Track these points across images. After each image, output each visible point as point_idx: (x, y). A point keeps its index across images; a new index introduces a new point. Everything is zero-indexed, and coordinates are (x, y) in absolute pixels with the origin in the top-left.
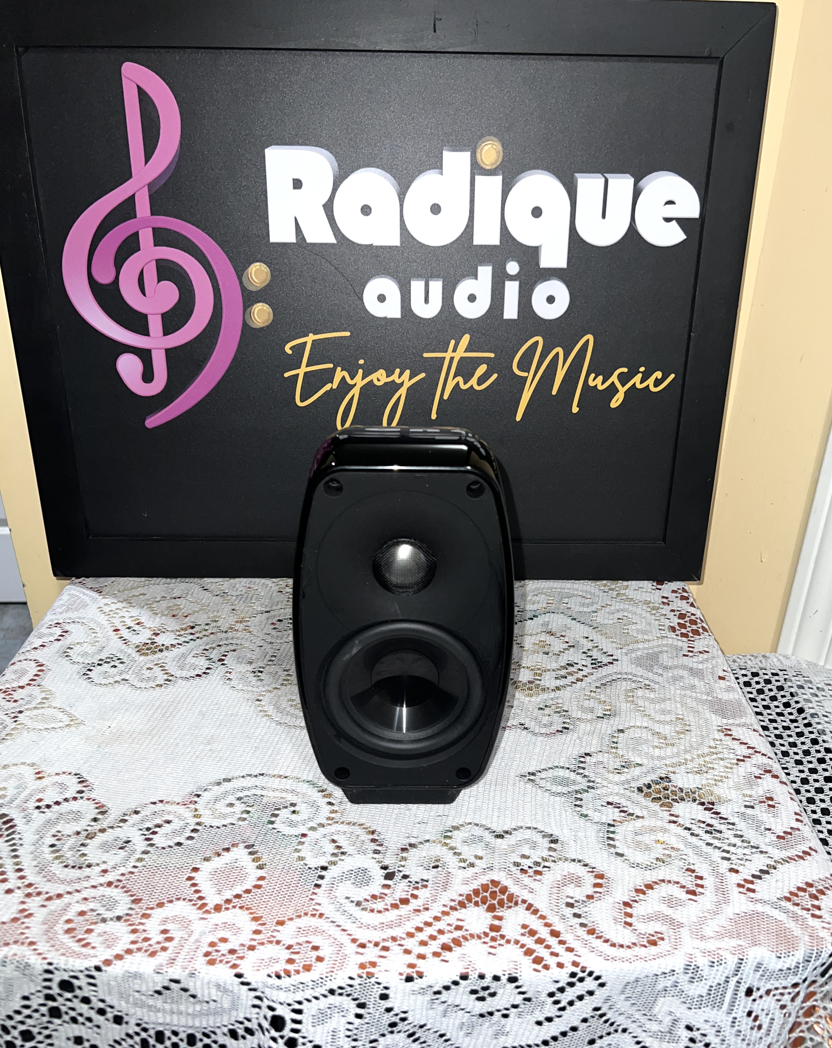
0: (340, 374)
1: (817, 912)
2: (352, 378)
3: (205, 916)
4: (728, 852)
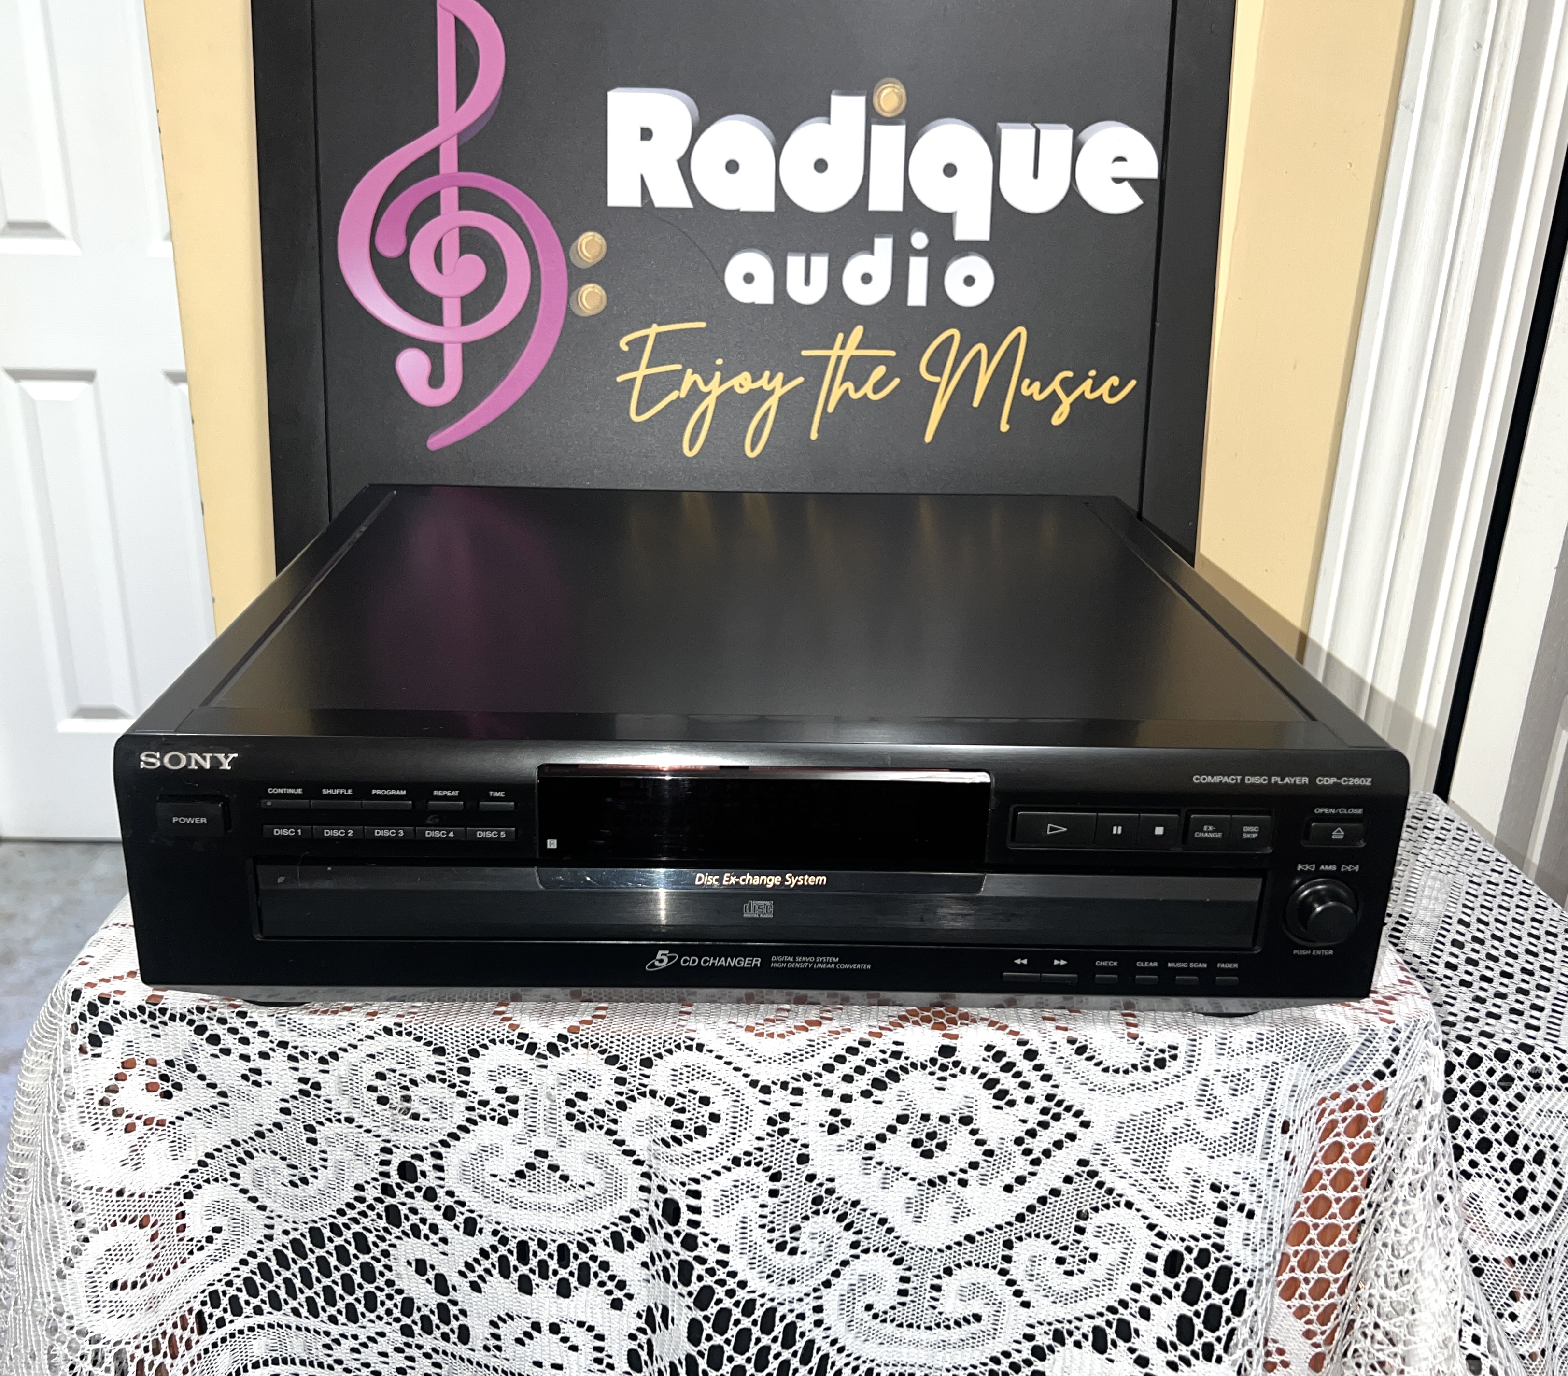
0: (690, 378)
2: (706, 383)
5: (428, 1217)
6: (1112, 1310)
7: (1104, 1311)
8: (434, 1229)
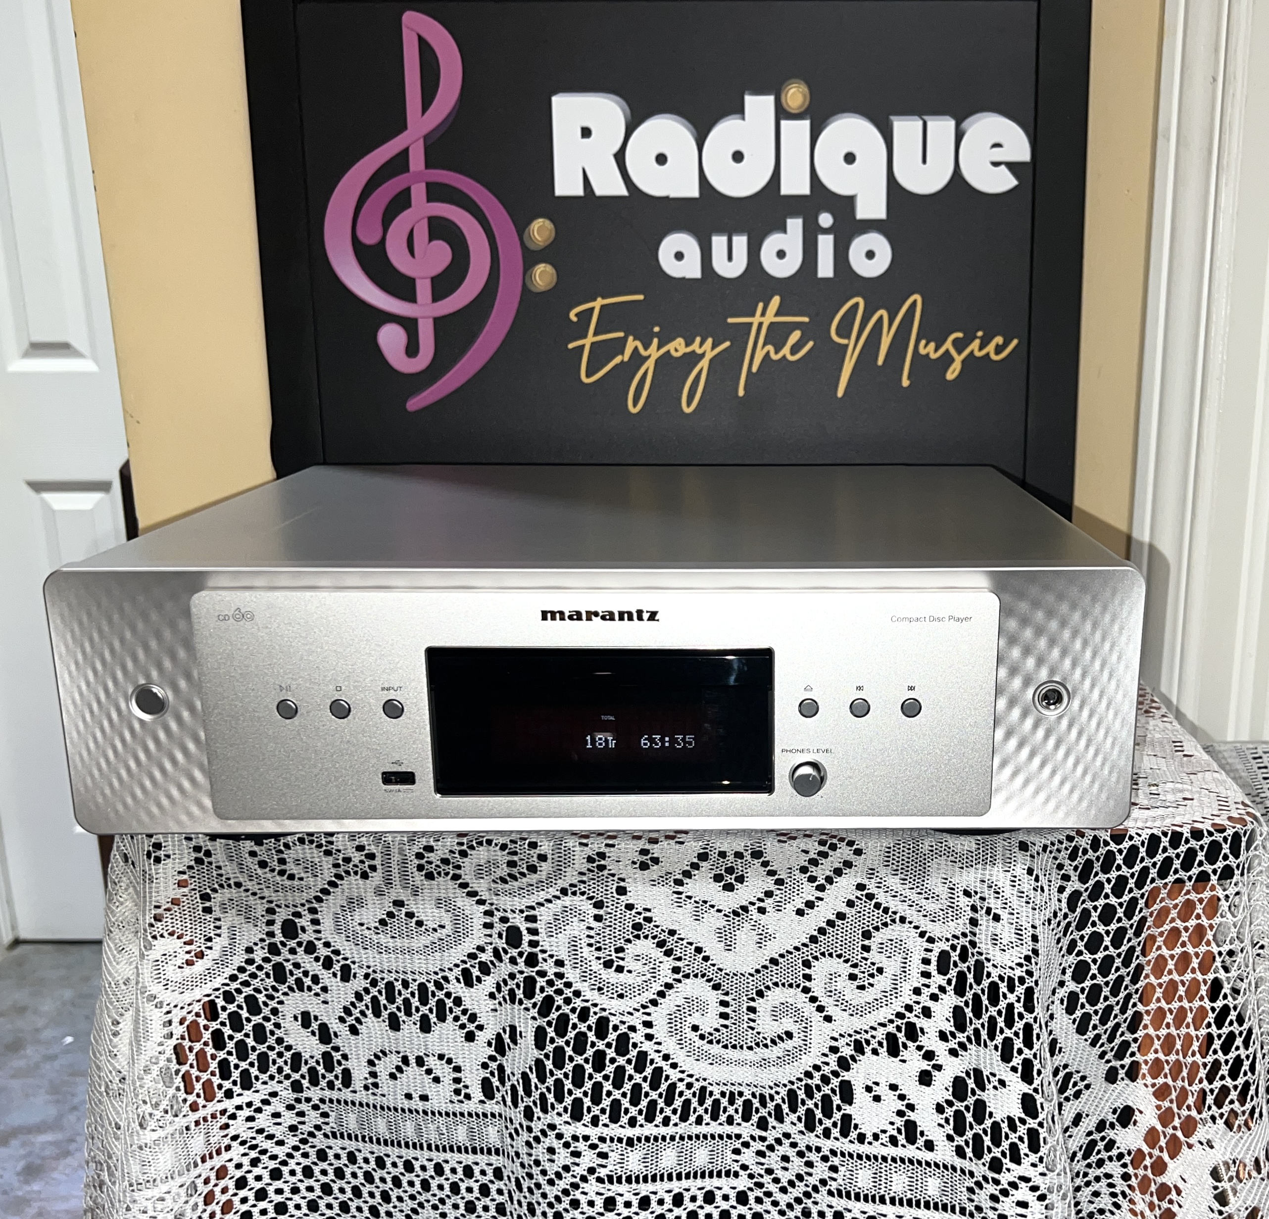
5: (309, 969)
6: (900, 1016)
7: (893, 1017)
8: (316, 979)
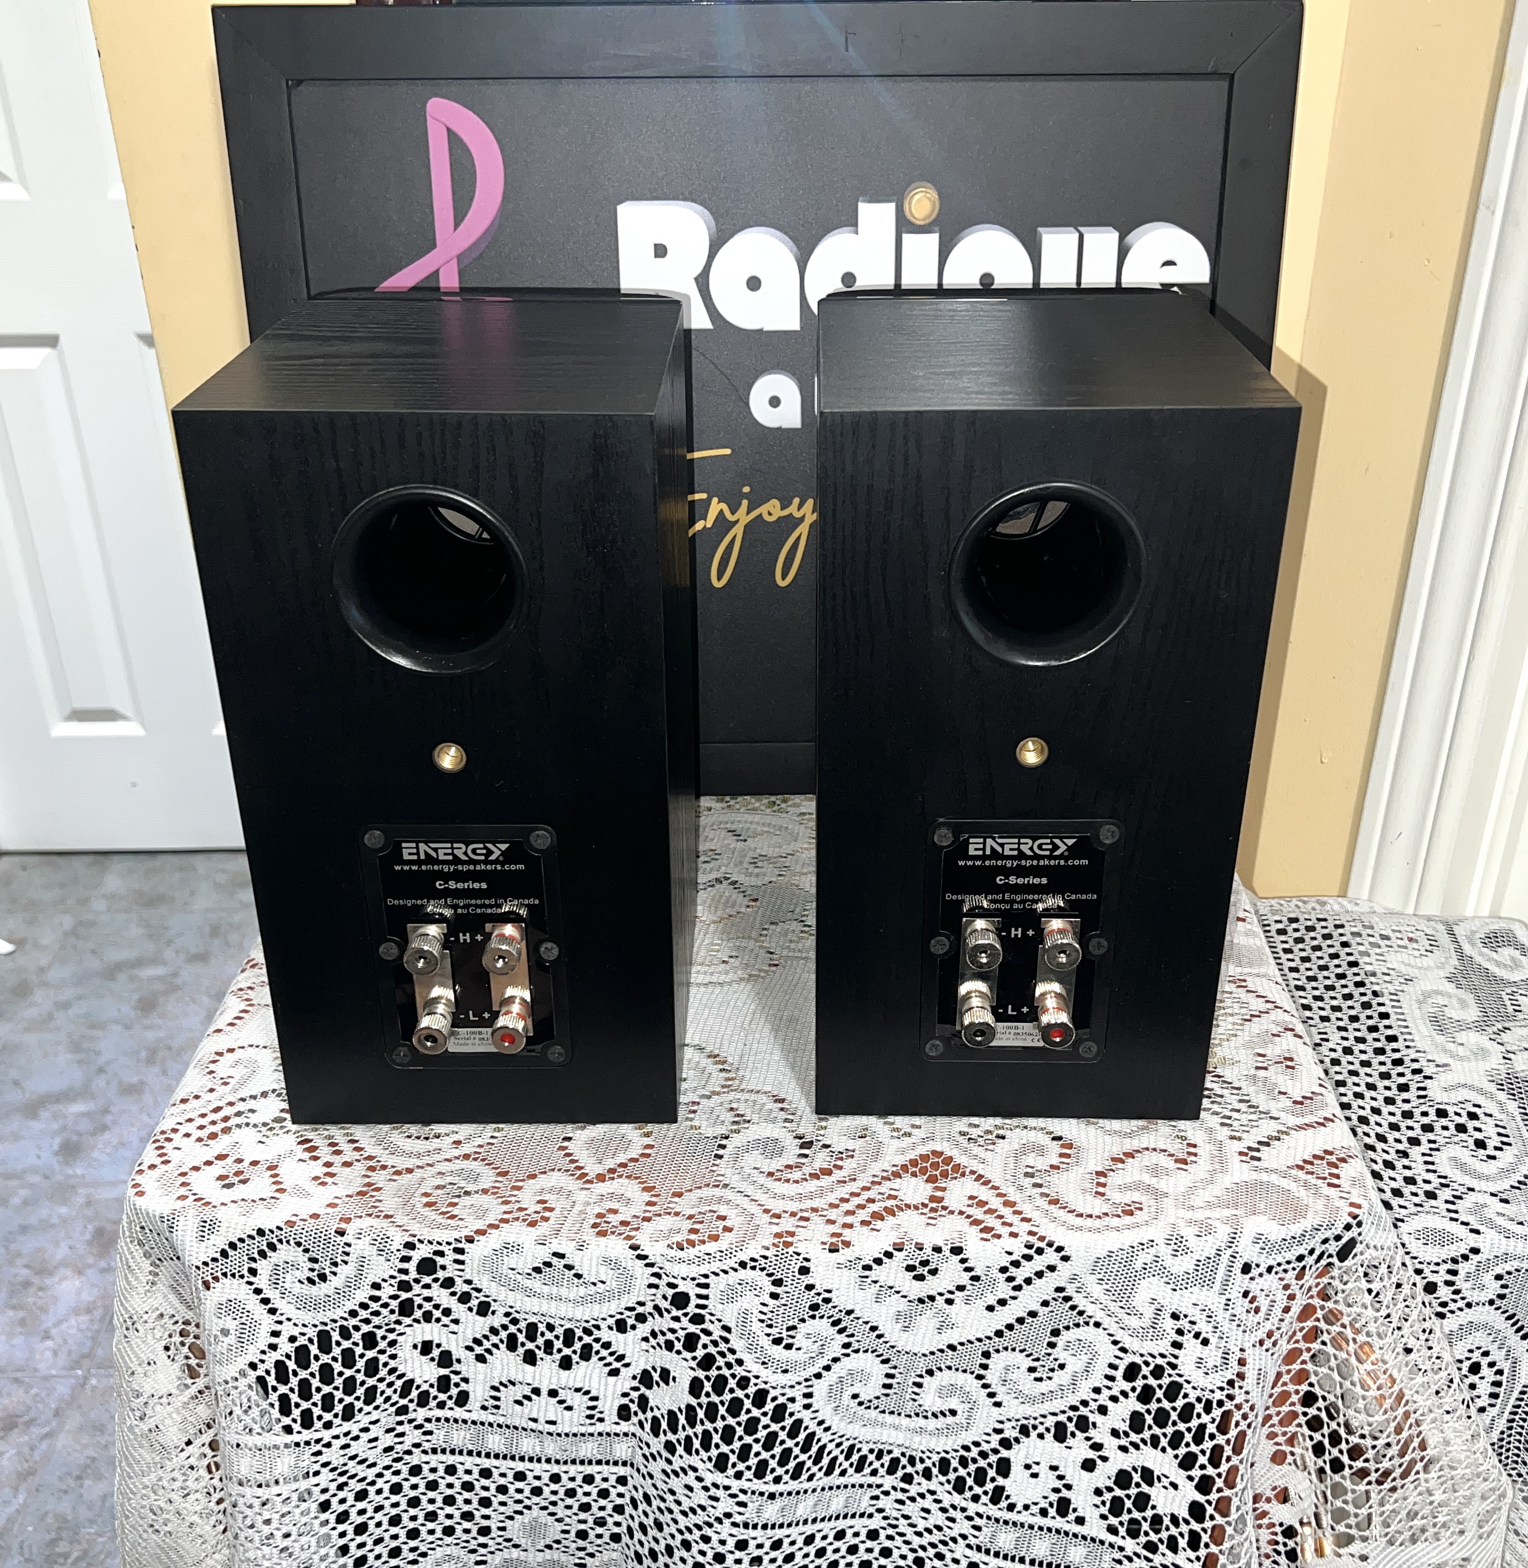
0: (716, 507)
1: (1335, 1181)
2: (733, 512)
3: (587, 1186)
4: (1230, 1118)
5: (442, 1303)
6: (1074, 1408)
7: (1066, 1409)
8: (447, 1313)
